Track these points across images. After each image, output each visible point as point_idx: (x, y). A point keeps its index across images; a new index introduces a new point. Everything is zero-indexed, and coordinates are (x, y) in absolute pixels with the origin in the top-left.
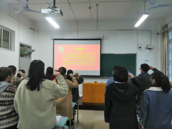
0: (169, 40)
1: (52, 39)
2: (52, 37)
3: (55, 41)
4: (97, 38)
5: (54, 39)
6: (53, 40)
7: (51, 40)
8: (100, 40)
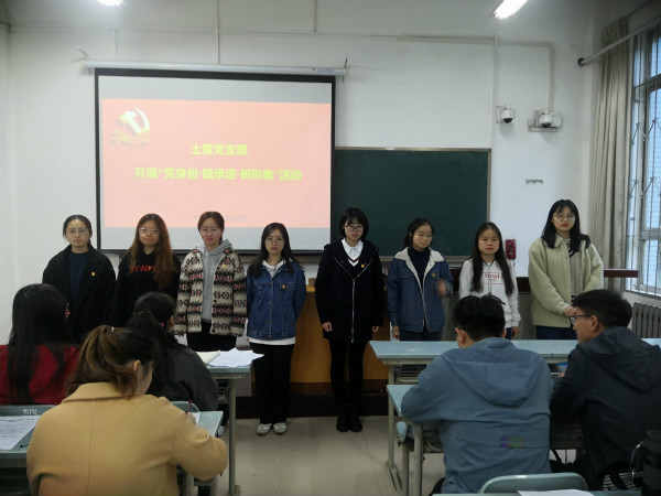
0: (634, 88)
1: (89, 70)
2: (86, 57)
3: (100, 78)
4: (316, 73)
5: (100, 72)
6: (92, 78)
7: (84, 73)
8: (331, 79)
